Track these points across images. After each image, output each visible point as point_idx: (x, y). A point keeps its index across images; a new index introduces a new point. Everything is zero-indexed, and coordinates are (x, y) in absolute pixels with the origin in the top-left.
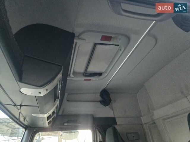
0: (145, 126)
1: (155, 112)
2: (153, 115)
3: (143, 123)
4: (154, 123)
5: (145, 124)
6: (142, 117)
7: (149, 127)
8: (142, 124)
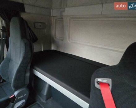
0: (52, 18)
1: (66, 9)
2: (64, 11)
3: (52, 15)
4: (62, 18)
5: (53, 16)
6: (52, 9)
7: (56, 20)
8: (50, 16)
